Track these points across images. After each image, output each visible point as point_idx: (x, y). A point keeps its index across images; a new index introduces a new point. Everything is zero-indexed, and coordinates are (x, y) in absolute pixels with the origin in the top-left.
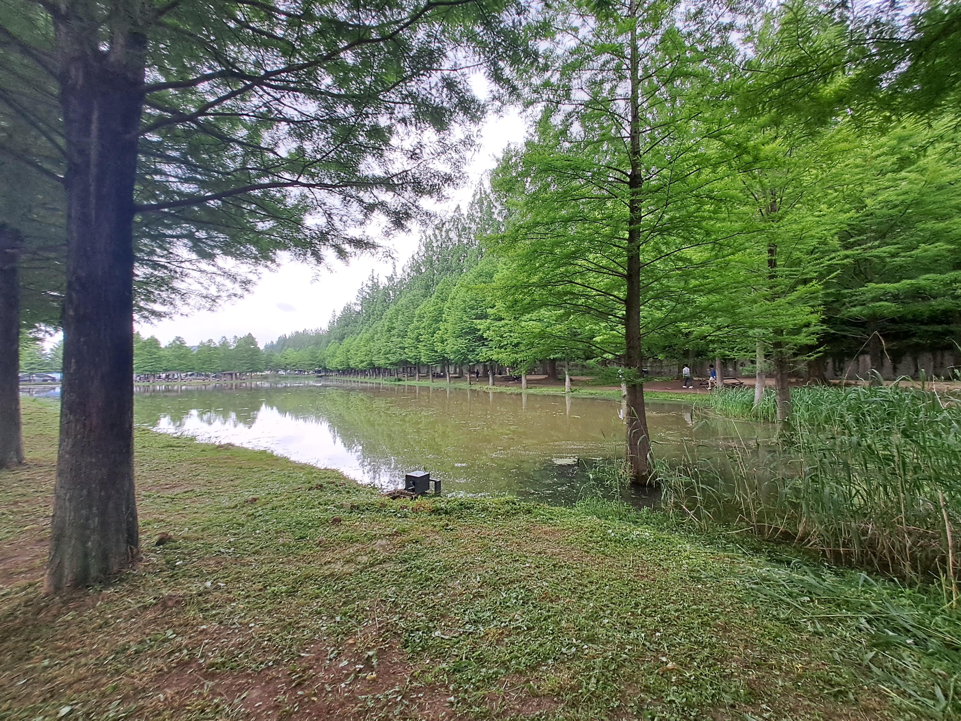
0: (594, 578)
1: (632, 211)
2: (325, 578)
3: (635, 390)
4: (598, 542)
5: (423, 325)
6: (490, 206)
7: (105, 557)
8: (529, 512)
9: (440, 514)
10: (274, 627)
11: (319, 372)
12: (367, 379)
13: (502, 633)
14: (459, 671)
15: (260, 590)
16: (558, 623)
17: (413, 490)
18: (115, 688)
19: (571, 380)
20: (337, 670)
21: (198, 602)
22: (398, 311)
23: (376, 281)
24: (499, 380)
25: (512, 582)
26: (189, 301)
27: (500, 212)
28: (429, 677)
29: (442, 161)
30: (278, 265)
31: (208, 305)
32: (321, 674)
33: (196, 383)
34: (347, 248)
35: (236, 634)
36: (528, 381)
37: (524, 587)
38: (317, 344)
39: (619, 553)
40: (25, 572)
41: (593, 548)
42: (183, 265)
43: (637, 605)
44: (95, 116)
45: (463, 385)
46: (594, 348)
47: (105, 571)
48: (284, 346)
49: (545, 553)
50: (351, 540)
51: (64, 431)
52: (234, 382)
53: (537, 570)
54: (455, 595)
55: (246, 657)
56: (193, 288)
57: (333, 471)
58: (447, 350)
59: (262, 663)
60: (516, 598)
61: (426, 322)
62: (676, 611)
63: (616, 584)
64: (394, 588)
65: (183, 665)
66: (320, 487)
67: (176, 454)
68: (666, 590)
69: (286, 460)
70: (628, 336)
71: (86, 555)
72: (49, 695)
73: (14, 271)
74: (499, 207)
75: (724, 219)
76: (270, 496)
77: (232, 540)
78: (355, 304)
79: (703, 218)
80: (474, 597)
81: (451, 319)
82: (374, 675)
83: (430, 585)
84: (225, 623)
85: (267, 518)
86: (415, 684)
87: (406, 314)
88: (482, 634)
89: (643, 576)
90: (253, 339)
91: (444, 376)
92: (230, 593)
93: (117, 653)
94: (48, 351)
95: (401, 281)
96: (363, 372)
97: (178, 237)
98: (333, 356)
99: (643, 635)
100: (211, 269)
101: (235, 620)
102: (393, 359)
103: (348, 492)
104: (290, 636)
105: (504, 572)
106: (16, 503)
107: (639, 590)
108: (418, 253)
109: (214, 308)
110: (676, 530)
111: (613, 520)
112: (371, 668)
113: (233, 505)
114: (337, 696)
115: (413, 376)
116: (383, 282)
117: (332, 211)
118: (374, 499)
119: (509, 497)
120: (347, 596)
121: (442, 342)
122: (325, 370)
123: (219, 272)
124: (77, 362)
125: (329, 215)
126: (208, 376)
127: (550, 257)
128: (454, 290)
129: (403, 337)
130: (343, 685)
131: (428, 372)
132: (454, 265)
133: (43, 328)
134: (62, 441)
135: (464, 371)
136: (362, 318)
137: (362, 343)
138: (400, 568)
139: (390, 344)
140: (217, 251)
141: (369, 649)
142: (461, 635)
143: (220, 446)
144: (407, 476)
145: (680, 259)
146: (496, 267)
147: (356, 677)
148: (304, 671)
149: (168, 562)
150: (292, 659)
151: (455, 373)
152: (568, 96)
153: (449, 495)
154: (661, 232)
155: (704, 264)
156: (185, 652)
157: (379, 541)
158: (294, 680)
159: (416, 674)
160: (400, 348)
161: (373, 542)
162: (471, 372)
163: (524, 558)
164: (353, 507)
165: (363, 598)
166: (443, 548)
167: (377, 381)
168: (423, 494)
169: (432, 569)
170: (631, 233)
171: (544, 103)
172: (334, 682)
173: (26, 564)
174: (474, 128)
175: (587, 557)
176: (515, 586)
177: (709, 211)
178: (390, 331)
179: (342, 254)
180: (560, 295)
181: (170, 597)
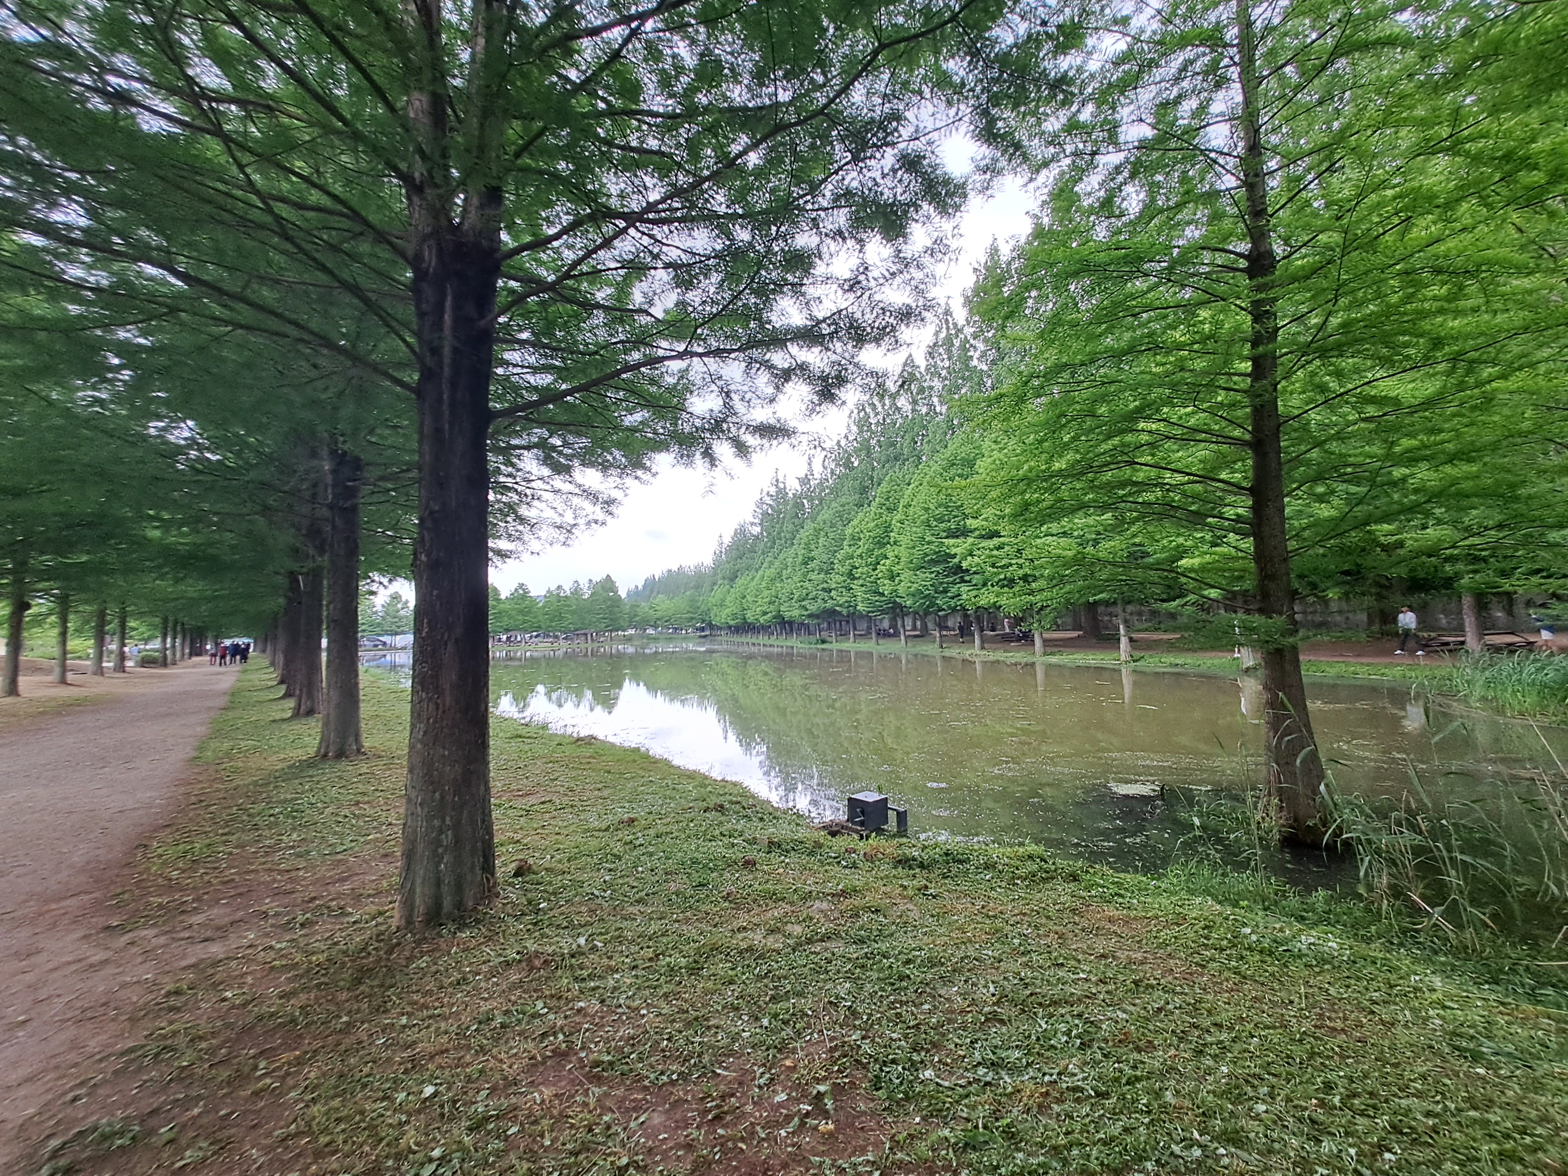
0: (1223, 1017)
1: (1256, 320)
2: (741, 953)
3: (1282, 657)
4: (1222, 950)
5: (859, 552)
6: (965, 347)
7: (459, 887)
8: (1074, 877)
9: (911, 868)
10: (674, 1021)
11: (702, 629)
12: (773, 640)
13: (1047, 1094)
14: (974, 1148)
15: (651, 960)
16: (1158, 1094)
17: (862, 824)
18: (481, 1071)
19: (1131, 640)
20: (772, 1105)
21: (571, 966)
22: (818, 531)
23: (781, 486)
24: (992, 640)
25: (1055, 1003)
26: (541, 534)
27: (984, 354)
28: (922, 1147)
29: (895, 287)
30: (655, 475)
31: (562, 538)
32: (749, 1108)
33: (541, 647)
34: (750, 440)
35: (623, 1022)
36: (1046, 642)
37: (1080, 1016)
38: (697, 587)
39: (1272, 975)
40: (373, 896)
41: (1213, 959)
42: (533, 484)
43: (1329, 1087)
44: (448, 303)
45: (930, 649)
46: (1183, 580)
47: (459, 905)
48: (652, 591)
49: (1114, 957)
50: (775, 897)
51: (416, 715)
52: (590, 646)
53: (1102, 988)
54: (953, 1012)
55: (640, 1060)
56: (544, 515)
57: (735, 784)
58: (901, 590)
59: (662, 1073)
60: (1068, 1033)
61: (864, 546)
62: (1428, 1114)
63: (1275, 1036)
64: (848, 985)
65: (561, 1055)
66: (720, 809)
67: (527, 748)
68: (1396, 1066)
69: (667, 763)
70: (1261, 556)
71: (438, 883)
72: (410, 1066)
73: (354, 509)
74: (981, 346)
75: (1475, 310)
76: (651, 817)
77: (607, 878)
78: (752, 524)
79: (1424, 315)
80: (987, 1020)
81: (904, 540)
82: (831, 1126)
83: (906, 988)
84: (608, 1002)
85: (651, 849)
86: (899, 1155)
87: (831, 535)
88: (1010, 1089)
89: (1334, 1029)
90: (613, 583)
91: (896, 634)
92: (610, 958)
93: (480, 1023)
94: (379, 608)
95: (821, 483)
96: (764, 629)
97: (528, 448)
98: (722, 605)
99: (1352, 1151)
100: (567, 487)
101: (622, 1001)
102: (813, 608)
103: (761, 819)
104: (698, 1039)
105: (1038, 982)
106: (357, 803)
107: (1329, 1058)
108: (846, 437)
109: (569, 542)
110: (1401, 945)
111: (1250, 909)
112: (826, 1115)
113: (604, 826)
114: (777, 1149)
115: (845, 635)
116: (793, 486)
117: (732, 387)
118: (802, 833)
119: (1032, 848)
120: (776, 987)
121: (892, 578)
122: (711, 626)
123: (577, 491)
124: (429, 623)
125: (728, 394)
126: (556, 637)
127: (1089, 422)
128: (909, 491)
129: (827, 573)
130: (783, 1133)
131: (869, 628)
132: (905, 451)
133: (376, 578)
134: (413, 726)
135: (930, 625)
136: (762, 546)
137: (764, 584)
138: (854, 952)
139: (807, 584)
140: (576, 463)
141: (818, 1081)
142: (970, 1083)
143: (579, 739)
144: (850, 799)
145: (1373, 400)
146: (979, 447)
147: (802, 1124)
148: (723, 1098)
149: (530, 902)
150: (704, 1075)
151: (914, 628)
152: (1112, 138)
153: (923, 836)
154: (1324, 353)
155: (1428, 403)
156: (561, 1037)
157: (817, 904)
158: (710, 1111)
159: (900, 1137)
160: (824, 589)
161: (808, 904)
162: (942, 626)
163: (1073, 963)
164: (771, 843)
165: (800, 994)
166: (923, 926)
167: (789, 643)
168: (880, 831)
169: (908, 962)
170: (1256, 361)
171: (1068, 161)
172: (772, 1124)
173: (374, 886)
174: (947, 225)
175: (1202, 975)
176: (1063, 1011)
177: (1435, 298)
178: (806, 563)
179: (741, 449)
180: (1110, 487)
181: (537, 954)
